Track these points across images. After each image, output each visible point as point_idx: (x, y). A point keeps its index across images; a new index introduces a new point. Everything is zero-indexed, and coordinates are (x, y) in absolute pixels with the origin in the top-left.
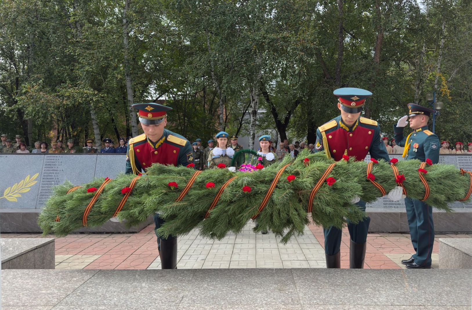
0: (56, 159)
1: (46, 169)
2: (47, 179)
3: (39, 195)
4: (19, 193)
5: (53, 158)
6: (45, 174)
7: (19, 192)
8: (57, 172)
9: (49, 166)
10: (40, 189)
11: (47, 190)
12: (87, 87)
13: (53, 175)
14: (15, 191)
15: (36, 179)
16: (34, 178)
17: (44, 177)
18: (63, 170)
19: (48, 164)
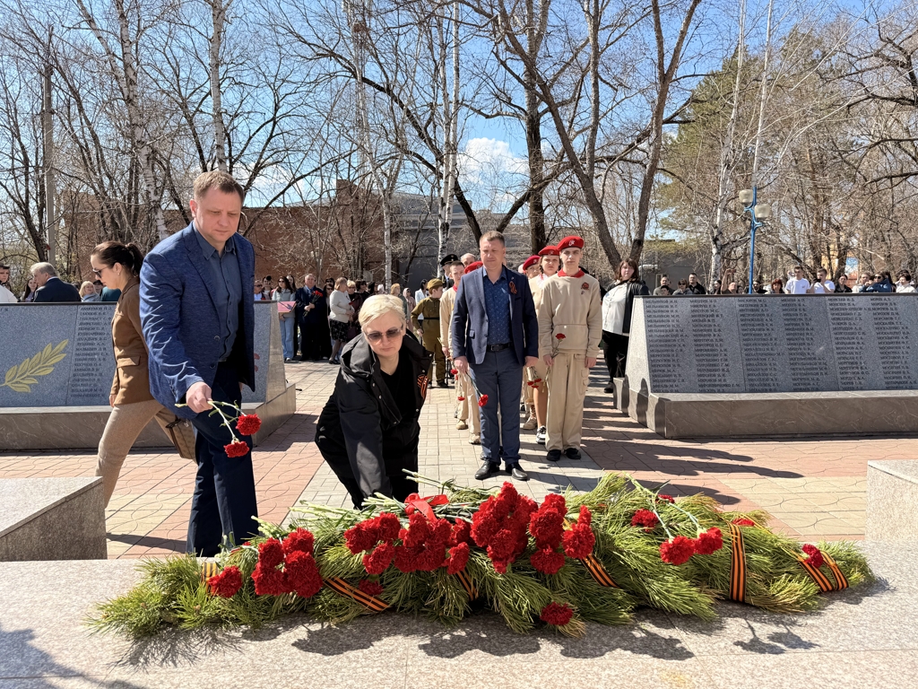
0: (99, 314)
1: (82, 331)
2: (85, 349)
3: (71, 379)
4: (35, 377)
5: (94, 311)
6: (81, 342)
7: (33, 375)
8: (103, 337)
9: (88, 326)
10: (73, 368)
11: (85, 370)
13: (95, 341)
14: (25, 373)
15: (64, 351)
16: (62, 348)
17: (78, 347)
19: (85, 321)
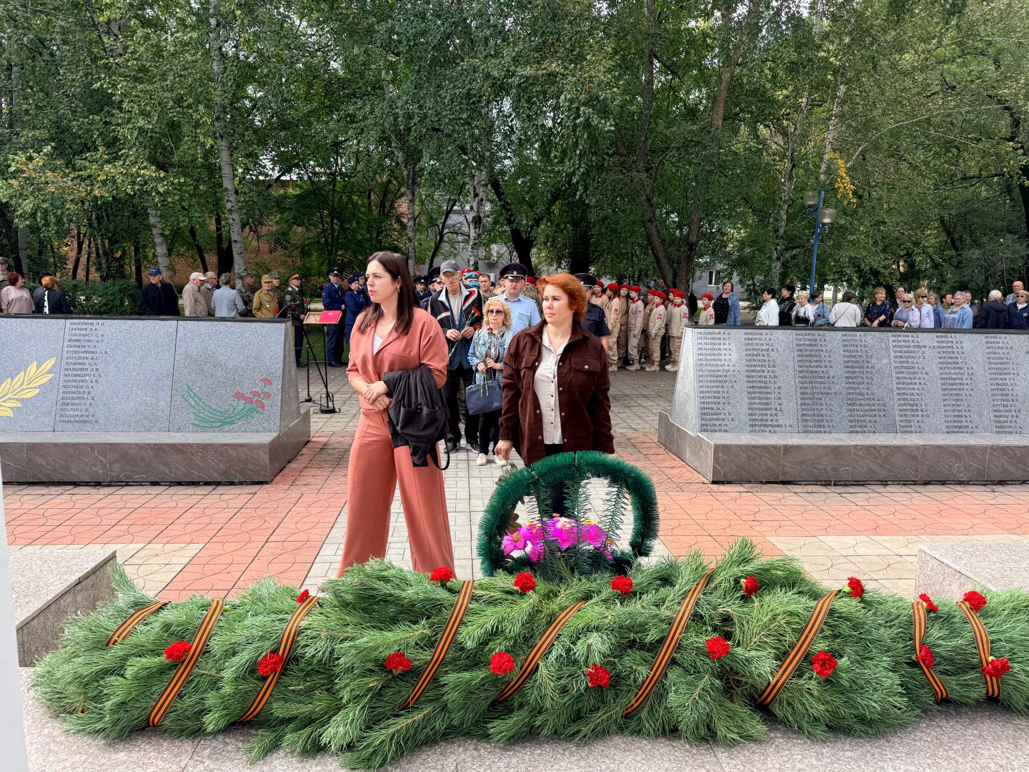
0: (91, 329)
1: (71, 349)
2: (75, 369)
3: (59, 403)
4: (17, 399)
5: (84, 327)
6: (70, 361)
7: (16, 397)
8: (95, 356)
9: (77, 343)
10: (61, 391)
11: (74, 393)
12: (142, 163)
13: (86, 361)
14: (6, 394)
15: (51, 371)
16: (47, 369)
17: (67, 367)
18: (106, 352)
19: (74, 338)
